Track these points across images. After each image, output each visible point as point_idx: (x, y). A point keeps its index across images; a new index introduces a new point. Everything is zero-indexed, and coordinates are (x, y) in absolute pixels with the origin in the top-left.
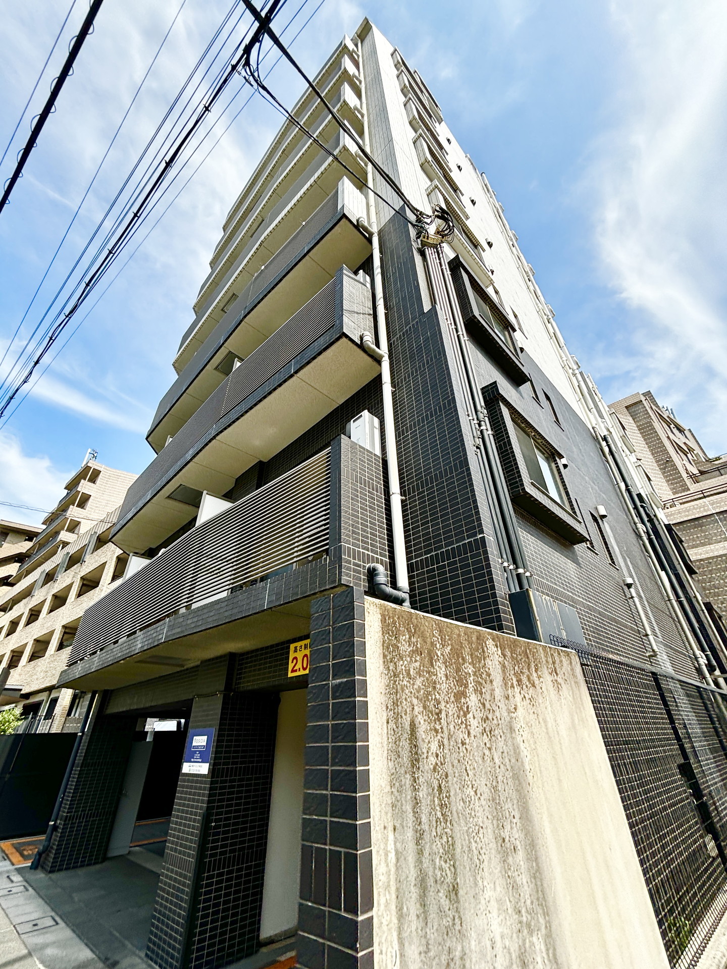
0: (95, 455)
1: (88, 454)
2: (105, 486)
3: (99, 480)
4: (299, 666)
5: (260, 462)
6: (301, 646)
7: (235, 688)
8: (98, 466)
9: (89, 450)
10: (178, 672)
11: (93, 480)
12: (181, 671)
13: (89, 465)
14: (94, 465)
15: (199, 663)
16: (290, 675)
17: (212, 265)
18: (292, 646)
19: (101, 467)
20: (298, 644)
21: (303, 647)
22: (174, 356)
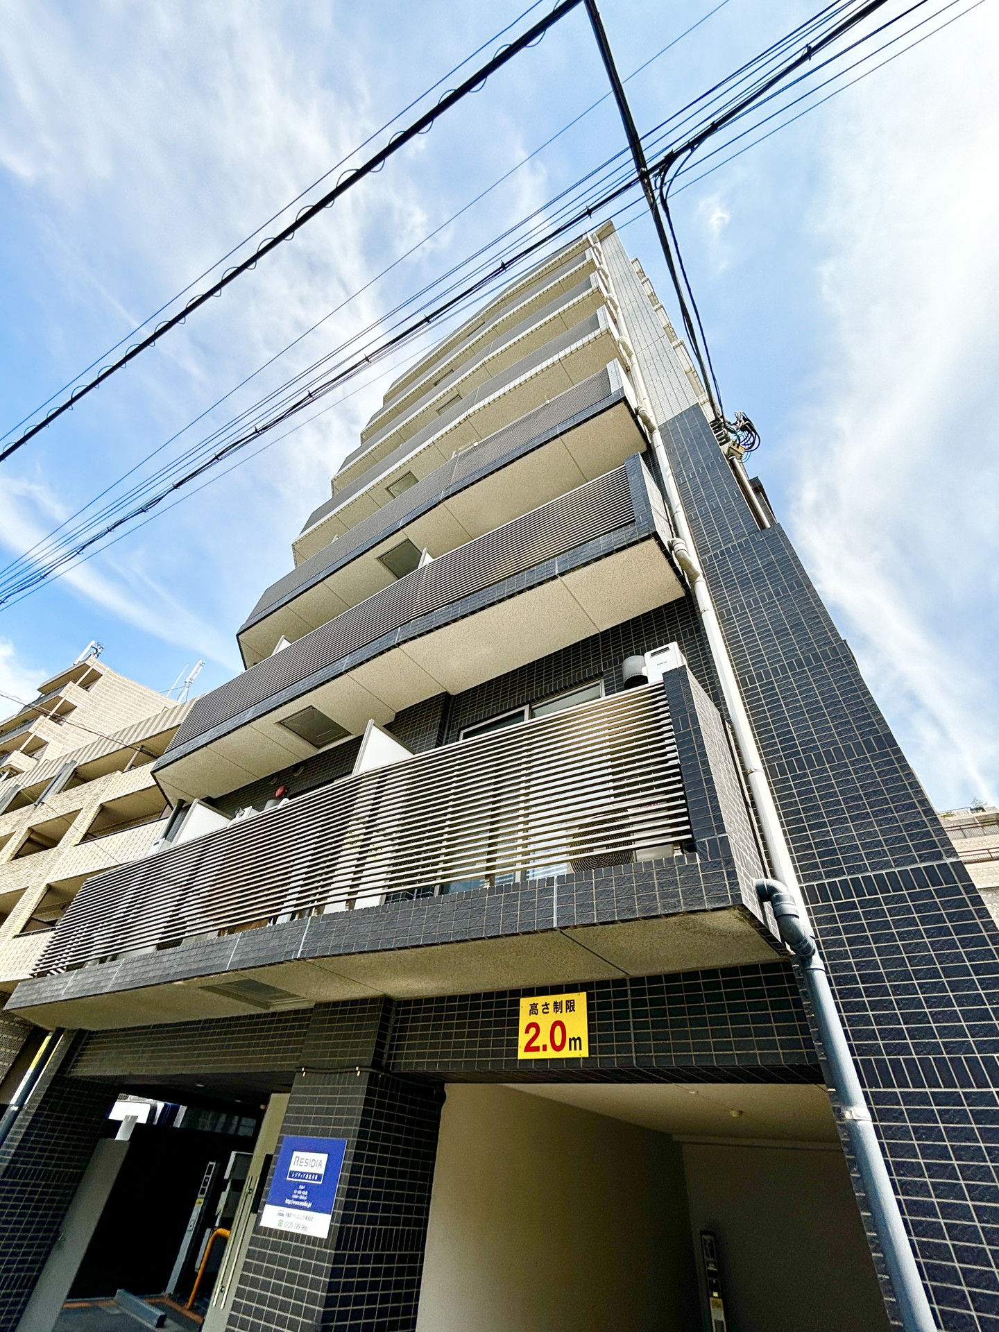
0: (99, 651)
1: (89, 647)
2: (102, 697)
3: (95, 687)
4: (543, 1039)
5: (446, 696)
6: (546, 1005)
7: (388, 1064)
8: (101, 667)
9: (93, 643)
10: (251, 1017)
11: (86, 685)
12: (259, 1016)
13: (86, 662)
14: (94, 663)
15: (312, 1005)
16: (522, 1055)
17: (364, 437)
18: (525, 1003)
19: (104, 670)
20: (540, 1000)
21: (551, 1007)
22: (295, 536)
